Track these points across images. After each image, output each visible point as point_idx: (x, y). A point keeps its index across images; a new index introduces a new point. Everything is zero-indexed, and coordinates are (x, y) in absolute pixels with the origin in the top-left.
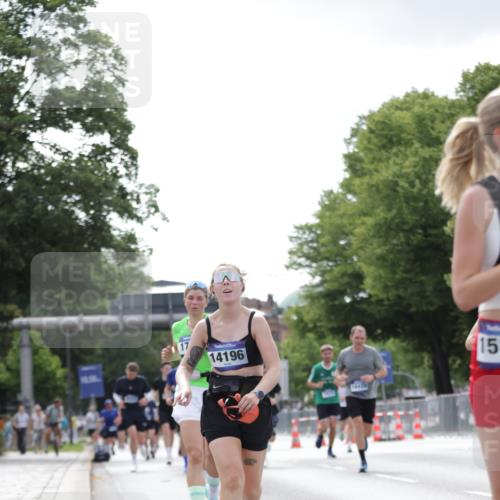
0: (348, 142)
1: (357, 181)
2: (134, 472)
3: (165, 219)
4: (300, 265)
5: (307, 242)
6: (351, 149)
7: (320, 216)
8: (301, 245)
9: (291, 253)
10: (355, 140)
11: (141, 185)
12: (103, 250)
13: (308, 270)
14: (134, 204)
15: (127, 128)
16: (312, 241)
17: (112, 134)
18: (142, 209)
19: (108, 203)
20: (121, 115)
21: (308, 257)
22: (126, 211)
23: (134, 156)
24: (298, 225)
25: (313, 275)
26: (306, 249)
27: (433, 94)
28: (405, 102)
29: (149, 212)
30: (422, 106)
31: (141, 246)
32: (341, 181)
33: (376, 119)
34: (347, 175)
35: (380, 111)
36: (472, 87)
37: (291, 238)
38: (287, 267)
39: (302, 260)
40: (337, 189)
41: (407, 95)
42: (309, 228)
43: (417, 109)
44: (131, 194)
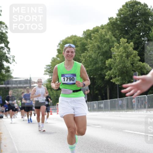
0: (58, 46)
1: (60, 55)
2: (11, 123)
3: (16, 63)
4: (47, 74)
5: (48, 69)
6: (59, 48)
7: (51, 63)
8: (47, 69)
9: (45, 71)
10: (59, 46)
11: (11, 56)
12: (2, 70)
13: (49, 75)
14: (9, 60)
15: (8, 43)
16: (50, 69)
17: (5, 44)
18: (11, 61)
19: (4, 60)
20: (7, 40)
21: (49, 72)
22: (7, 61)
23: (9, 49)
24: (46, 65)
25: (50, 76)
26: (48, 70)
27: (77, 36)
28: (70, 37)
29: (13, 62)
30: (74, 38)
31: (11, 69)
32: (56, 55)
33: (64, 41)
34: (58, 54)
35: (65, 39)
36: (86, 34)
37: (45, 68)
38: (44, 74)
39: (47, 73)
40: (55, 57)
41: (71, 36)
42: (49, 66)
43: (73, 39)
44: (9, 57)
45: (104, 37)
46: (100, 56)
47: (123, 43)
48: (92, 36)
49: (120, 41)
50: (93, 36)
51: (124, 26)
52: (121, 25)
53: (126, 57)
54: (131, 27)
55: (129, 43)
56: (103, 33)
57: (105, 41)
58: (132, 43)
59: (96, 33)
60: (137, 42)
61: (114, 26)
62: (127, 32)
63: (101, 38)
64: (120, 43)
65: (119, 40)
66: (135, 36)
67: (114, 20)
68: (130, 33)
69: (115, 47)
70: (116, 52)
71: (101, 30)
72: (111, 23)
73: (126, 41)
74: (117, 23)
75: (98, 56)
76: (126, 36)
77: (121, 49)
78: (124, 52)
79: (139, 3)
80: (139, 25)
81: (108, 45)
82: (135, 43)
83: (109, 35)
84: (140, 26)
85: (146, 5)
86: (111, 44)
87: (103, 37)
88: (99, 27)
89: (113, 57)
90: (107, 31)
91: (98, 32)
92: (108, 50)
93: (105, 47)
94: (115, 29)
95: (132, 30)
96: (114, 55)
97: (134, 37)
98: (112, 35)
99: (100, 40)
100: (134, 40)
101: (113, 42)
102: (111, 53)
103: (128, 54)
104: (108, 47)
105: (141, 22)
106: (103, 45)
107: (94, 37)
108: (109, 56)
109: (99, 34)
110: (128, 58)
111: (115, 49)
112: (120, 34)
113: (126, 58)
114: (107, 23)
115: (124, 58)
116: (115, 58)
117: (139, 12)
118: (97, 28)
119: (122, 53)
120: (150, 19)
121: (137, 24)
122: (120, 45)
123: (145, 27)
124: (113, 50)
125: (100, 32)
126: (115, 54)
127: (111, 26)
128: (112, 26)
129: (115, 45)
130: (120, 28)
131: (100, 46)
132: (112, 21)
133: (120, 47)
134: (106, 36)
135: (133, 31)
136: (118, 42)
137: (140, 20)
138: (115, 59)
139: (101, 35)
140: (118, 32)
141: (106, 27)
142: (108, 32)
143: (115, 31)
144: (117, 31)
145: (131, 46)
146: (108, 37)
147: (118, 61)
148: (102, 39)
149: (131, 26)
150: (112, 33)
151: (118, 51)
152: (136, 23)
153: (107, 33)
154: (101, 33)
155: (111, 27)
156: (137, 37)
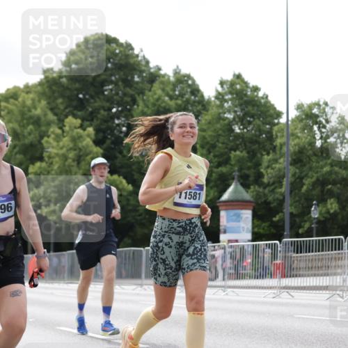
45: (30, 111)
46: (16, 154)
47: (70, 127)
48: (2, 108)
49: (65, 124)
50: (6, 107)
51: (77, 89)
52: (70, 87)
53: (74, 161)
54: (93, 93)
55: (84, 130)
56: (29, 102)
57: (31, 121)
58: (91, 130)
59: (12, 100)
60: (103, 127)
61: (54, 88)
62: (81, 105)
63: (22, 114)
64: (65, 126)
65: (63, 121)
66: (99, 113)
67: (55, 75)
68: (88, 107)
69: (53, 136)
70: (53, 147)
71: (23, 94)
72: (48, 81)
73: (78, 125)
74: (61, 83)
75: (14, 153)
76: (79, 113)
77: (66, 141)
78: (71, 149)
79: (115, 40)
80: (111, 90)
81: (36, 130)
82: (97, 131)
83: (41, 109)
84: (114, 92)
85: (129, 46)
86: (43, 128)
87: (26, 112)
88: (18, 88)
89: (46, 159)
90: (37, 99)
91: (16, 99)
92: (37, 143)
93: (30, 134)
94: (56, 94)
95: (92, 101)
96: (48, 154)
97: (96, 116)
98: (47, 108)
99: (19, 118)
100: (96, 122)
101: (49, 124)
102: (43, 149)
103: (81, 153)
104: (37, 135)
105: (116, 84)
106: (26, 129)
107: (6, 111)
108: (38, 155)
109: (19, 105)
110: (79, 163)
111: (51, 140)
112: (66, 108)
113: (76, 163)
114: (39, 80)
115: (70, 161)
116: (51, 160)
117: (111, 60)
118: (14, 91)
119: (68, 150)
120: (136, 76)
121: (107, 88)
122: (63, 132)
123: (125, 94)
124: (47, 142)
125: (20, 99)
126: (50, 152)
127: (48, 87)
128: (50, 87)
129: (53, 132)
130: (68, 93)
131: (19, 131)
132: (51, 76)
133: (64, 137)
134: (33, 110)
135: (95, 102)
136: (61, 125)
137: (113, 78)
138: (51, 163)
139: (24, 107)
140: (62, 103)
141: (36, 90)
142: (39, 101)
143: (56, 99)
144: (60, 100)
145: (89, 136)
146: (38, 112)
147: (56, 167)
148: (26, 116)
149: (92, 90)
150: (48, 103)
151: (58, 145)
152: (103, 84)
153: (37, 103)
154: (24, 102)
155: (47, 90)
156: (103, 115)
